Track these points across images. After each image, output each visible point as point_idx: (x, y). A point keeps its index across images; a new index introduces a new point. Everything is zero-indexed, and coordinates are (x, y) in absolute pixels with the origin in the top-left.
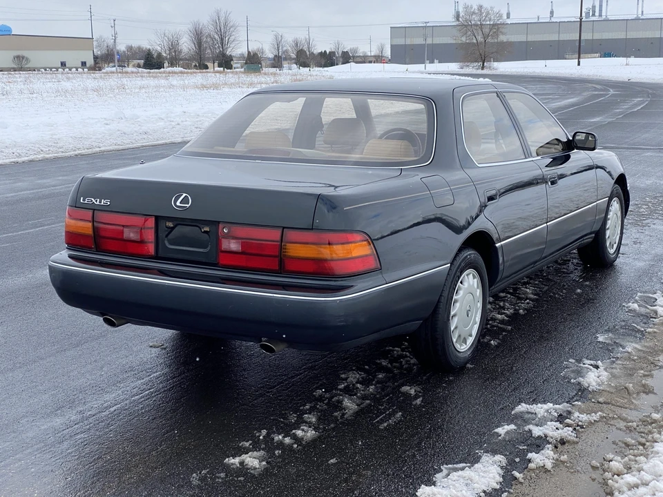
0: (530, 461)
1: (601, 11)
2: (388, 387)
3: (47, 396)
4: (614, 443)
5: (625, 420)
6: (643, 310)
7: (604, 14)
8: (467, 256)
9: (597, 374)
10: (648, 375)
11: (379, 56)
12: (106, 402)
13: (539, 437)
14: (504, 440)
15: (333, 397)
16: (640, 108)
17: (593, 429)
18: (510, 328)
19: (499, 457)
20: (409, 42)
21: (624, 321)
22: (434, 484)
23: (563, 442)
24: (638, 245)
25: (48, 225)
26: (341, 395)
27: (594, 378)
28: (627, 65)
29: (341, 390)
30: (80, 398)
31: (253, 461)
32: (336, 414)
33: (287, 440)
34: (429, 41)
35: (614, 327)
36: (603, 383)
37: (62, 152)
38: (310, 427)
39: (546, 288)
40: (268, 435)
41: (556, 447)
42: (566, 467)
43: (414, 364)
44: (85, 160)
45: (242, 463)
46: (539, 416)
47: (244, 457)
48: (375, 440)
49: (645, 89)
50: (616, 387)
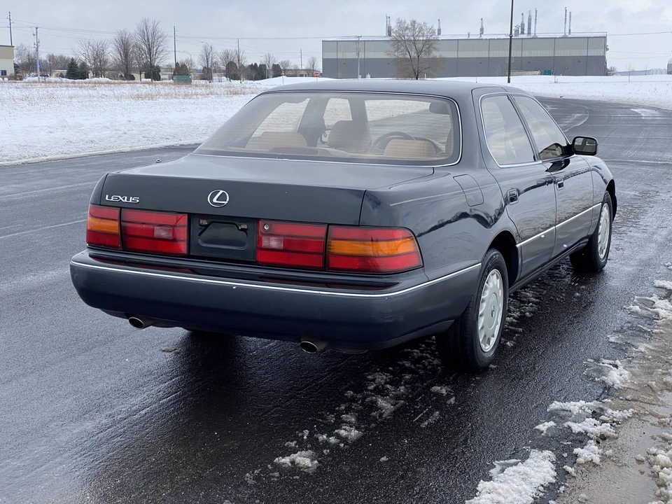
0: (576, 456)
1: (529, 28)
2: (418, 387)
3: (69, 400)
4: (653, 438)
5: (656, 416)
6: (644, 312)
7: (532, 31)
8: (493, 256)
9: (619, 373)
10: (666, 374)
11: (310, 70)
12: (134, 405)
13: (580, 434)
14: (547, 436)
15: (365, 398)
16: (582, 123)
17: (629, 424)
18: (521, 330)
19: (547, 453)
20: (340, 56)
21: (629, 322)
22: (490, 479)
23: (603, 437)
24: (620, 252)
25: (18, 232)
26: (373, 396)
27: (617, 376)
28: (555, 82)
29: (371, 391)
30: (105, 401)
31: (304, 460)
32: (374, 414)
33: (332, 440)
34: (362, 56)
35: (622, 328)
36: (626, 381)
37: (8, 160)
38: (351, 427)
39: (545, 292)
40: (310, 435)
41: (598, 442)
42: (613, 461)
43: (437, 366)
44: (34, 168)
45: (293, 462)
46: (575, 413)
47: (293, 456)
48: (420, 439)
49: (580, 106)
50: (639, 385)
